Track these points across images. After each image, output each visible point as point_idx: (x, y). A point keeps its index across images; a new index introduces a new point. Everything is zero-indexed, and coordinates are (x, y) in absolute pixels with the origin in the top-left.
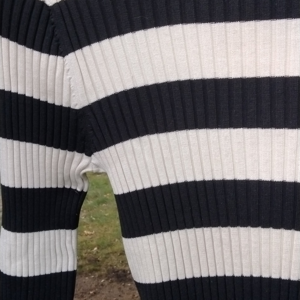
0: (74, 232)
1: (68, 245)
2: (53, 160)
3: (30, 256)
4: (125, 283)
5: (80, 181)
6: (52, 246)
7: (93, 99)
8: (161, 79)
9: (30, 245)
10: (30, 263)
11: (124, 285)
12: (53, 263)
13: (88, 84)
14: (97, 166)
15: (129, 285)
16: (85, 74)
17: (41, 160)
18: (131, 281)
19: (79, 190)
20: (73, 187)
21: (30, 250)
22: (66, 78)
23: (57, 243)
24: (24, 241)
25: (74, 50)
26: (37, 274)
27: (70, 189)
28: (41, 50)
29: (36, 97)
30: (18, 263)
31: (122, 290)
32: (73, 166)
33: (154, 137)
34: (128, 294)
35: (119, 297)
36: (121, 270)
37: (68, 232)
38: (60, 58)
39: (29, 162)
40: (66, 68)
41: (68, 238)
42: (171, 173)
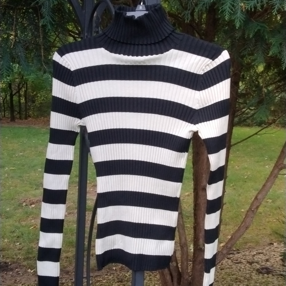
0: (74, 147)
1: (71, 151)
2: (69, 120)
3: (58, 152)
4: (7, 272)
5: (77, 128)
6: (66, 151)
7: (83, 101)
8: (105, 96)
9: (59, 148)
10: (58, 155)
11: (6, 274)
12: (66, 157)
13: (82, 96)
14: (83, 123)
15: (11, 273)
16: (81, 93)
17: (65, 120)
18: (12, 271)
19: (76, 131)
20: (74, 131)
21: (58, 150)
22: (75, 93)
23: (67, 150)
24: (57, 147)
25: (78, 85)
26: (60, 159)
27: (73, 131)
28: (68, 84)
29: (65, 99)
30: (54, 155)
31: (4, 277)
32: (75, 123)
33: (102, 114)
34: (10, 280)
35: (3, 283)
36: (3, 262)
37: (72, 146)
38: (74, 87)
39: (60, 120)
40: (76, 90)
41: (71, 149)
42: (106, 126)
